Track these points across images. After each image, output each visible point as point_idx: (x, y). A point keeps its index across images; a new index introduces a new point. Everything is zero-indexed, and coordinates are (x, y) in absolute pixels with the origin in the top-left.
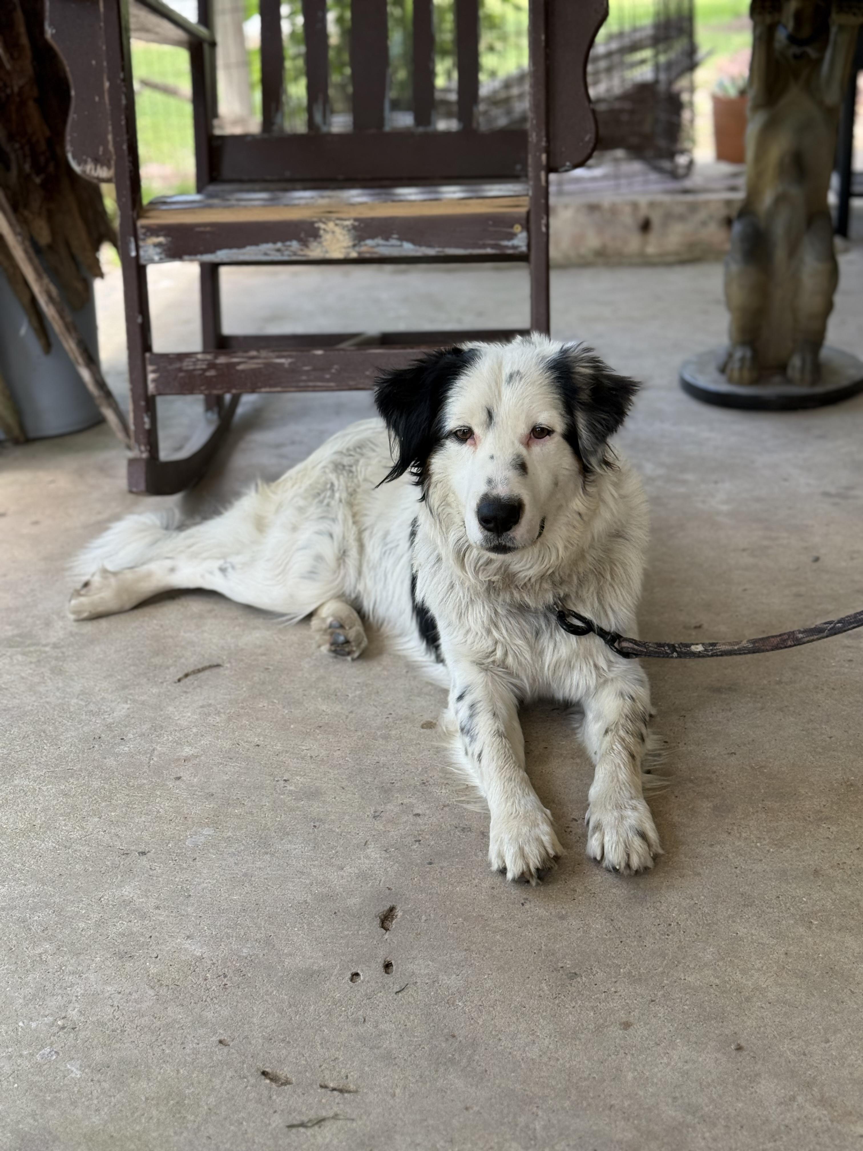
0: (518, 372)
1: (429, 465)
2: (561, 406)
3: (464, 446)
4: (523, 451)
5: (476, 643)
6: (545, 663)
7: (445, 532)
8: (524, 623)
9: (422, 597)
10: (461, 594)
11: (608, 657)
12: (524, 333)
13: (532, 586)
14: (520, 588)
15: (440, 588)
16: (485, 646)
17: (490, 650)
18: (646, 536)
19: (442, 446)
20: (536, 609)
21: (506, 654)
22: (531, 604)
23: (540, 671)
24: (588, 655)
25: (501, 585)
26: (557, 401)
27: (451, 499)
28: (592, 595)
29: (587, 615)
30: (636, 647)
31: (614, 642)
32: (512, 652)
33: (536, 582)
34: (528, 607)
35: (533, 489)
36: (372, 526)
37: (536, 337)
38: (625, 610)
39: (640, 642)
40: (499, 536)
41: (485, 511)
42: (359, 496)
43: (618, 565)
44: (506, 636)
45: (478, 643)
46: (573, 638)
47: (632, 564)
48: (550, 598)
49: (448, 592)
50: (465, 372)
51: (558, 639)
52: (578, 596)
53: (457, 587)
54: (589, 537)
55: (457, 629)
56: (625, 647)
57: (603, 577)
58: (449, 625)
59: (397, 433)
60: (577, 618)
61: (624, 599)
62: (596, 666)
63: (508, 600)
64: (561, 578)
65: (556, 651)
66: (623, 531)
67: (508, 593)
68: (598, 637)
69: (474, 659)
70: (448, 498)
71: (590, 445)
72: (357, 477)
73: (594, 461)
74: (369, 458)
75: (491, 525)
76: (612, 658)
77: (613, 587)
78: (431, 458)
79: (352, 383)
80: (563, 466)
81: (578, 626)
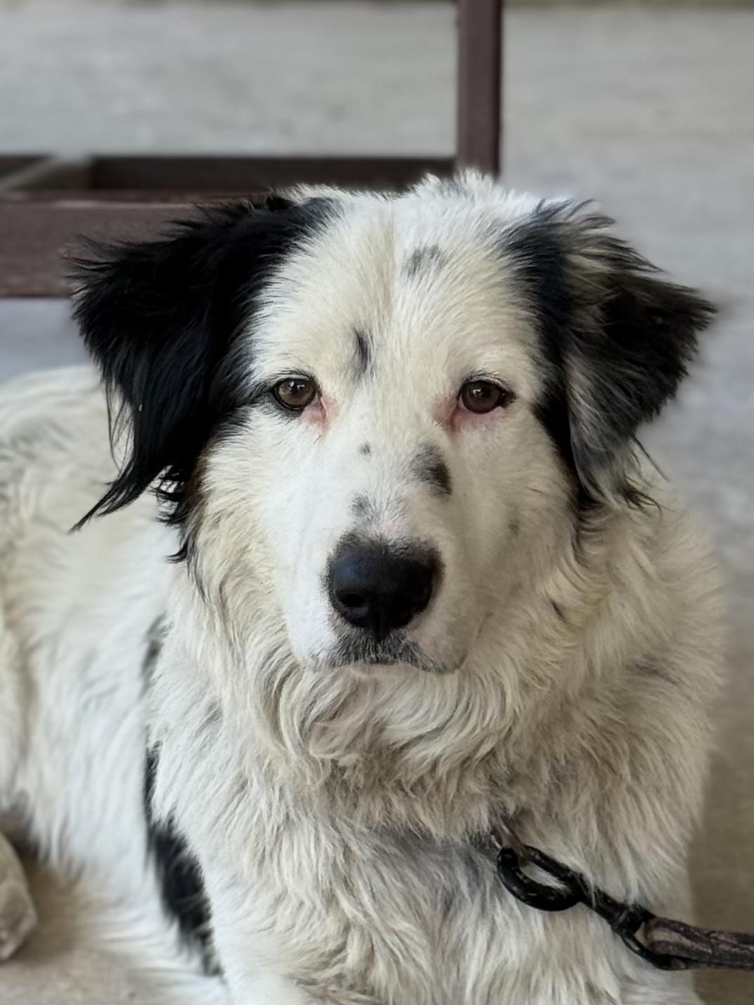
0: (434, 251)
1: (203, 471)
2: (532, 337)
3: (294, 422)
4: (441, 438)
5: (297, 928)
6: (465, 977)
7: (233, 644)
8: (415, 880)
9: (167, 809)
10: (263, 806)
11: (619, 965)
12: (444, 168)
13: (438, 786)
14: (408, 789)
15: (211, 789)
16: (319, 937)
17: (332, 946)
18: (717, 674)
19: (240, 422)
20: (447, 844)
21: (370, 957)
22: (433, 830)
23: (454, 996)
24: (571, 961)
25: (362, 778)
26: (526, 324)
27: (253, 557)
28: (587, 812)
29: (572, 860)
30: (687, 942)
31: (635, 931)
32: (386, 952)
33: (449, 774)
34: (427, 837)
35: (461, 527)
36: (55, 638)
37: (472, 179)
38: (664, 855)
39: (698, 930)
40: (378, 639)
41: (349, 575)
42: (21, 560)
43: (649, 742)
44: (371, 911)
45: (302, 929)
46: (536, 916)
47: (683, 741)
48: (481, 817)
49: (233, 797)
50: (305, 246)
51: (499, 920)
52: (550, 814)
53: (255, 788)
54: (582, 668)
55: (251, 894)
56: (660, 942)
57: (614, 772)
58: (235, 882)
59: (128, 397)
60: (546, 869)
61: (661, 827)
62: (591, 989)
63: (378, 817)
64: (511, 767)
65: (494, 948)
66: (664, 660)
67: (378, 800)
68: (596, 915)
69: (291, 970)
70: (248, 556)
71: (596, 439)
72: (17, 510)
73: (604, 480)
74: (49, 466)
75: (362, 611)
76: (630, 970)
77: (636, 796)
78: (208, 454)
79: (15, 280)
80: (531, 485)
81: (549, 888)
